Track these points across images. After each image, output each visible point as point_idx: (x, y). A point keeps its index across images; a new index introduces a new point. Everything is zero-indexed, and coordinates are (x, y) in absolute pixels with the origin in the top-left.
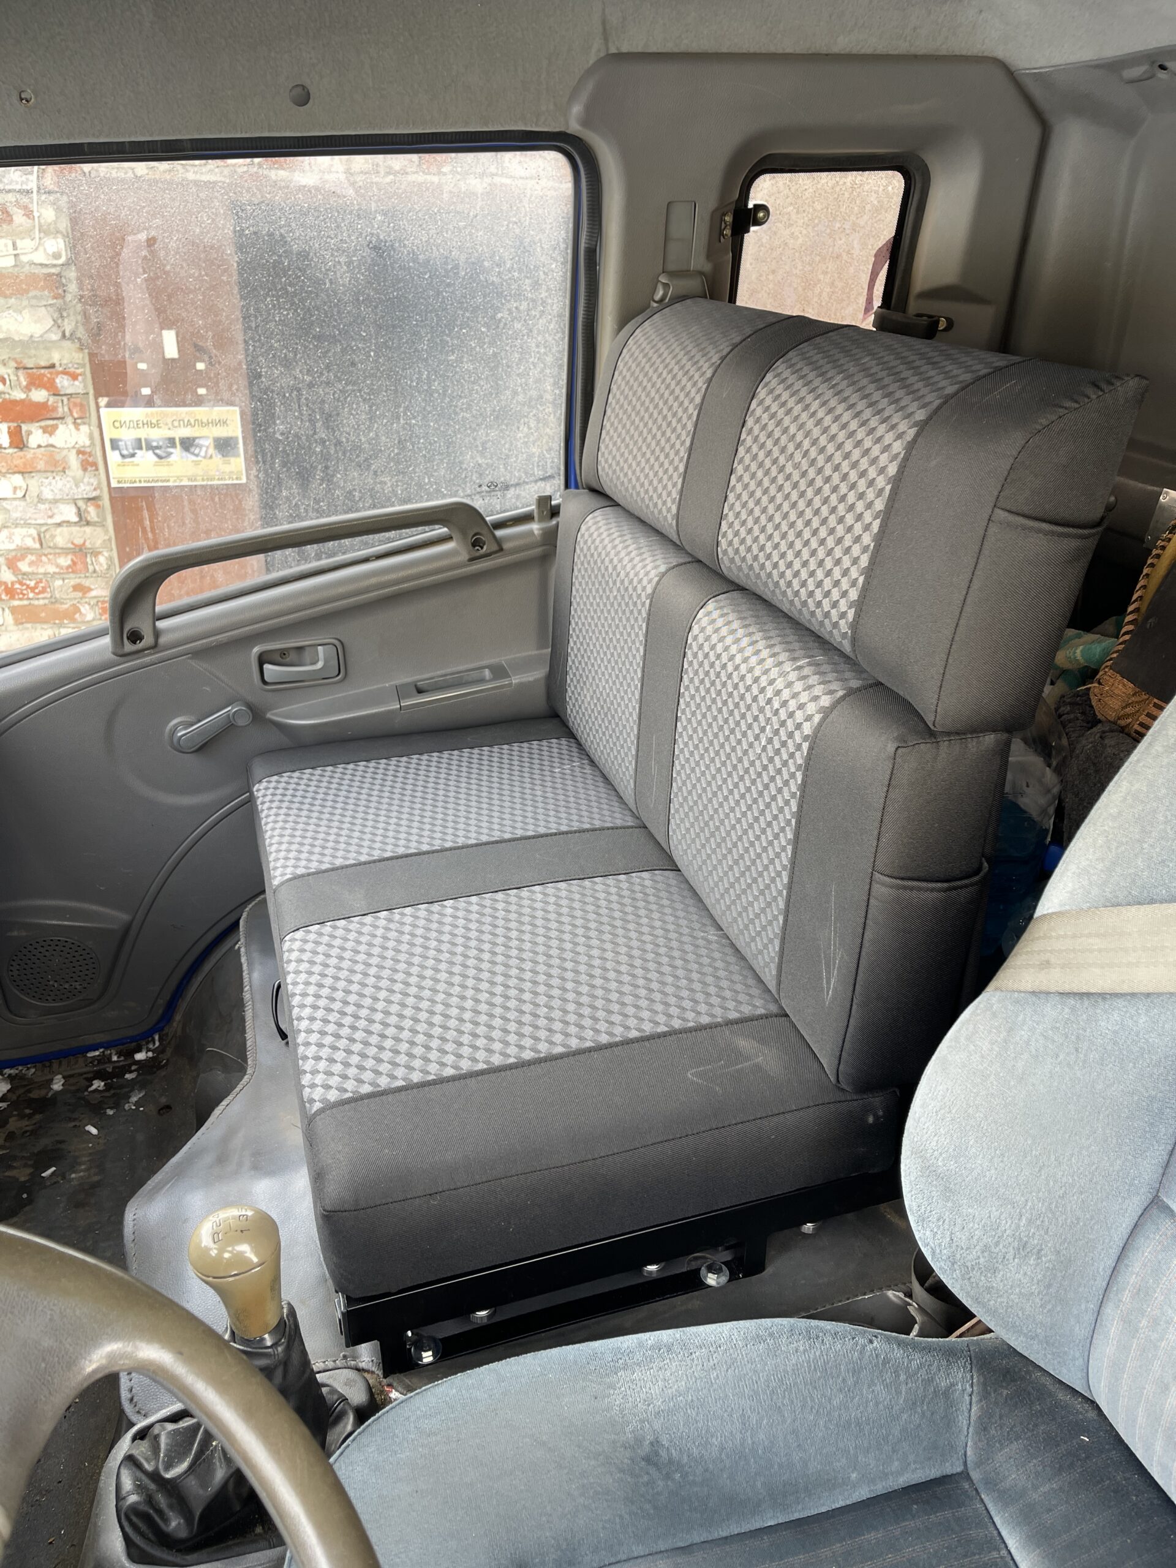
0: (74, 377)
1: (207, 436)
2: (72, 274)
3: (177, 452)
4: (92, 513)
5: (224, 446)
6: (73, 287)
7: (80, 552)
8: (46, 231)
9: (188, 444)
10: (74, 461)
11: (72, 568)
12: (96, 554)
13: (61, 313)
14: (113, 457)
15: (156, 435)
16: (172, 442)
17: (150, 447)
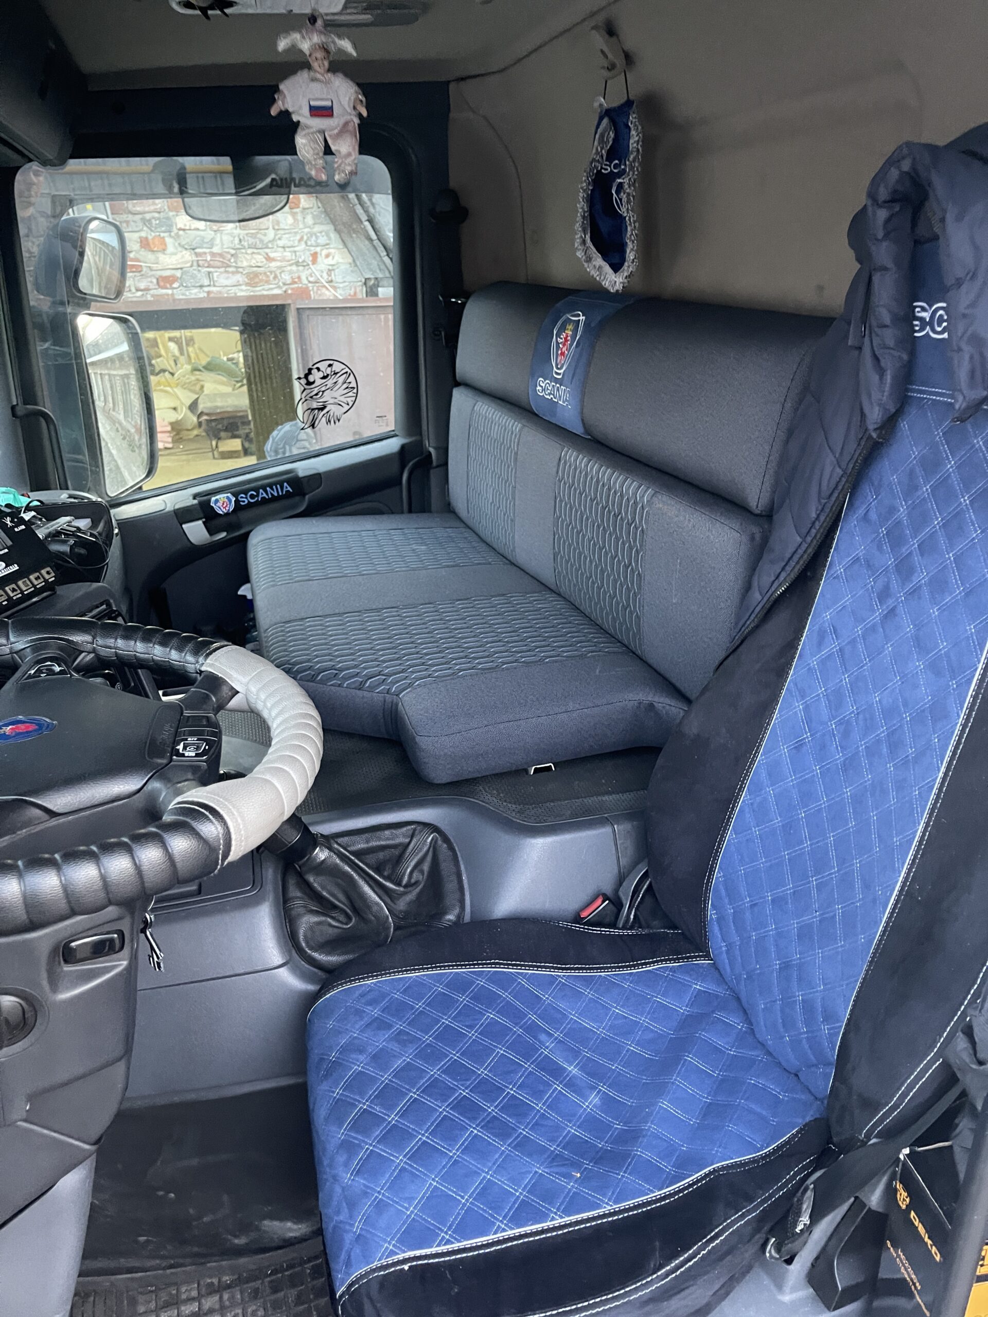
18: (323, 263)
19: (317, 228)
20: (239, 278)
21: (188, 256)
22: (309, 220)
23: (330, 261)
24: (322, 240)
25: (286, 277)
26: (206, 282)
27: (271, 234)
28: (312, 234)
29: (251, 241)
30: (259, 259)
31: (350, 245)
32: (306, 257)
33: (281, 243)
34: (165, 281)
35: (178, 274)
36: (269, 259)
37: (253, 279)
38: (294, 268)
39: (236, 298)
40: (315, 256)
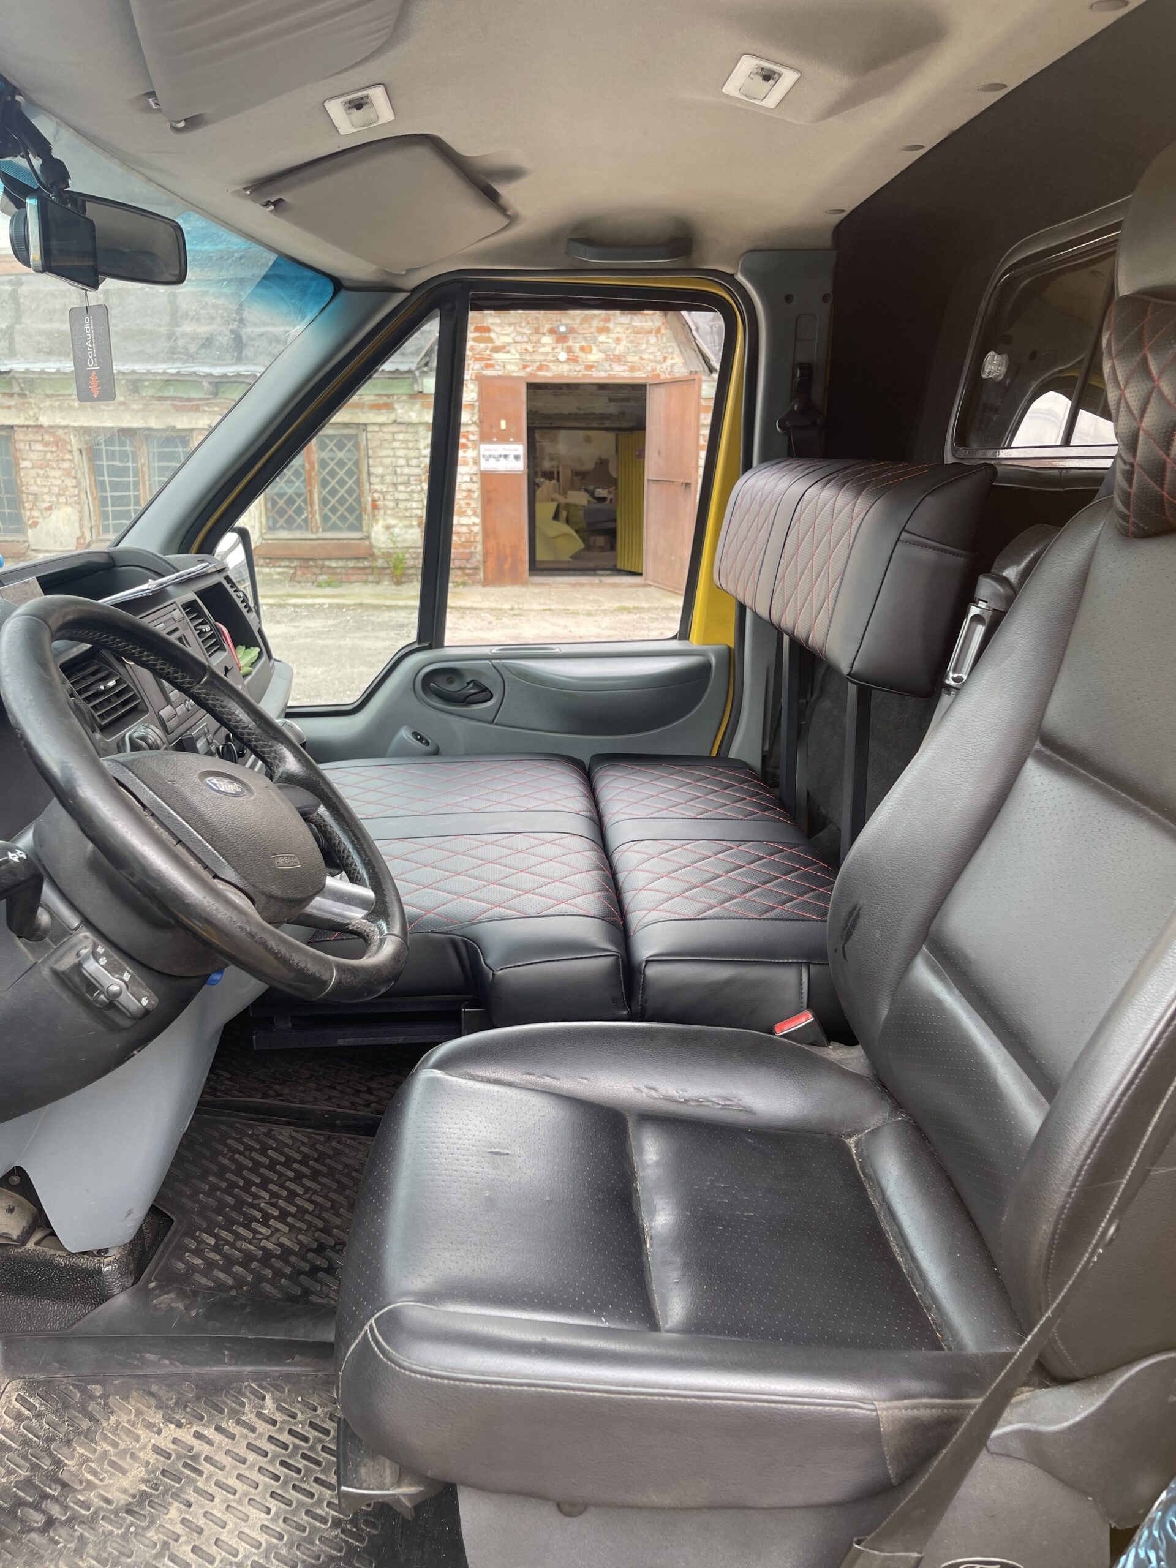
0: (474, 435)
1: (512, 454)
2: (477, 404)
3: (502, 459)
4: (475, 478)
5: (517, 457)
6: (477, 408)
7: (469, 491)
8: (472, 391)
9: (506, 456)
10: (471, 462)
11: (466, 498)
12: (474, 492)
13: (473, 414)
14: (483, 460)
15: (496, 454)
16: (500, 456)
17: (494, 457)
18: (669, 362)
19: (669, 344)
20: (626, 368)
21: (602, 356)
22: (665, 340)
23: (673, 361)
24: (670, 350)
25: (649, 368)
26: (608, 368)
27: (644, 346)
28: (665, 347)
29: (634, 349)
30: (636, 359)
31: (685, 355)
32: (659, 357)
33: (648, 351)
34: (589, 368)
35: (595, 364)
36: (641, 358)
37: (632, 369)
38: (653, 364)
39: (623, 378)
40: (665, 359)
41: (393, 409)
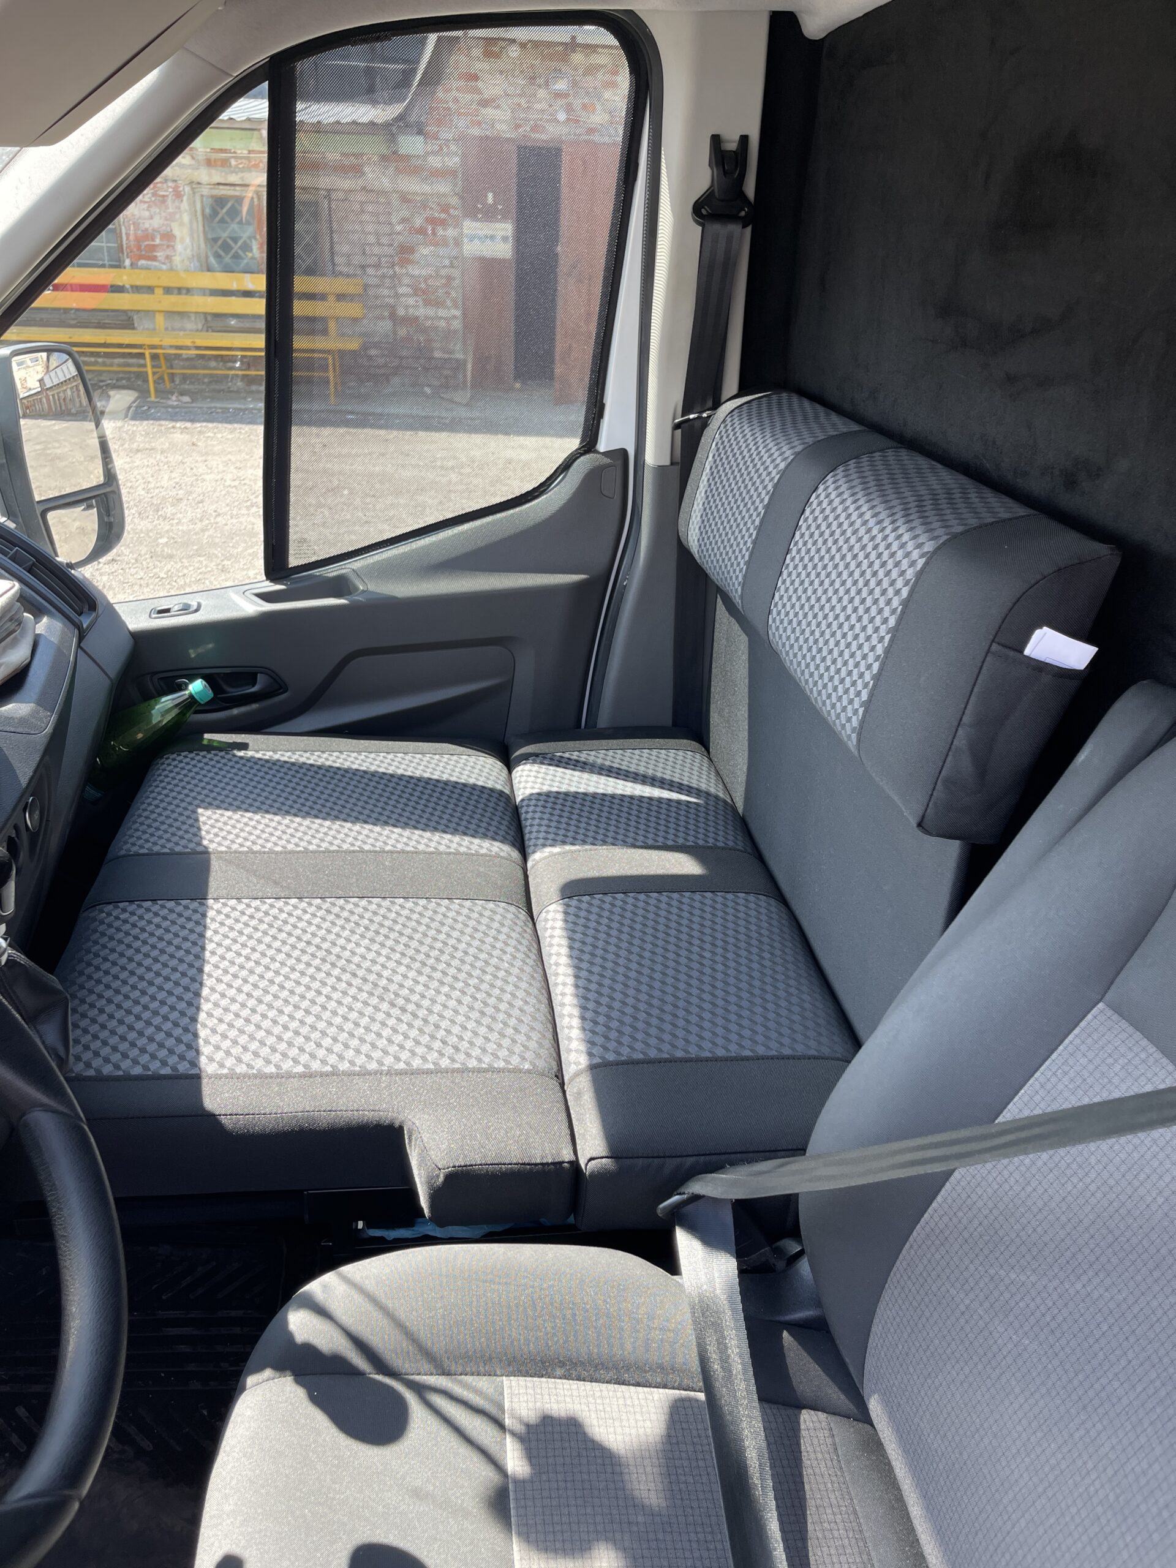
0: (456, 209)
1: (499, 235)
2: (460, 171)
3: (488, 241)
4: (456, 263)
6: (460, 175)
7: (449, 278)
8: (456, 154)
9: (492, 238)
10: (451, 242)
11: (445, 285)
12: (454, 279)
13: (455, 185)
14: (465, 242)
15: (481, 233)
16: (486, 237)
17: (480, 238)
41: (363, 174)
